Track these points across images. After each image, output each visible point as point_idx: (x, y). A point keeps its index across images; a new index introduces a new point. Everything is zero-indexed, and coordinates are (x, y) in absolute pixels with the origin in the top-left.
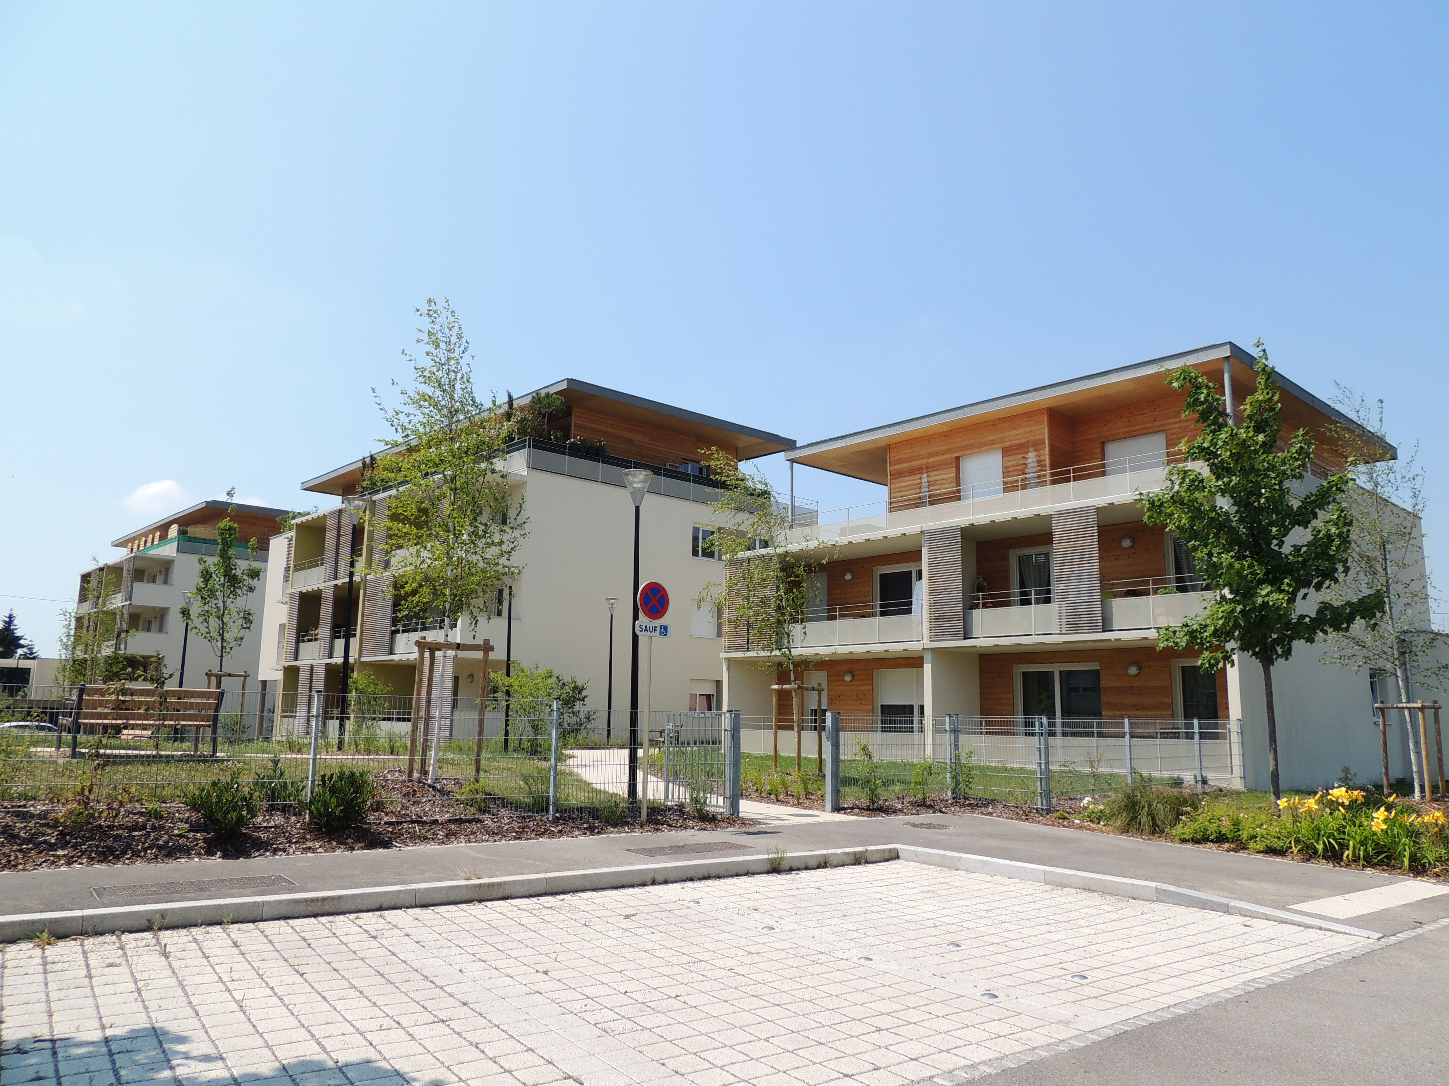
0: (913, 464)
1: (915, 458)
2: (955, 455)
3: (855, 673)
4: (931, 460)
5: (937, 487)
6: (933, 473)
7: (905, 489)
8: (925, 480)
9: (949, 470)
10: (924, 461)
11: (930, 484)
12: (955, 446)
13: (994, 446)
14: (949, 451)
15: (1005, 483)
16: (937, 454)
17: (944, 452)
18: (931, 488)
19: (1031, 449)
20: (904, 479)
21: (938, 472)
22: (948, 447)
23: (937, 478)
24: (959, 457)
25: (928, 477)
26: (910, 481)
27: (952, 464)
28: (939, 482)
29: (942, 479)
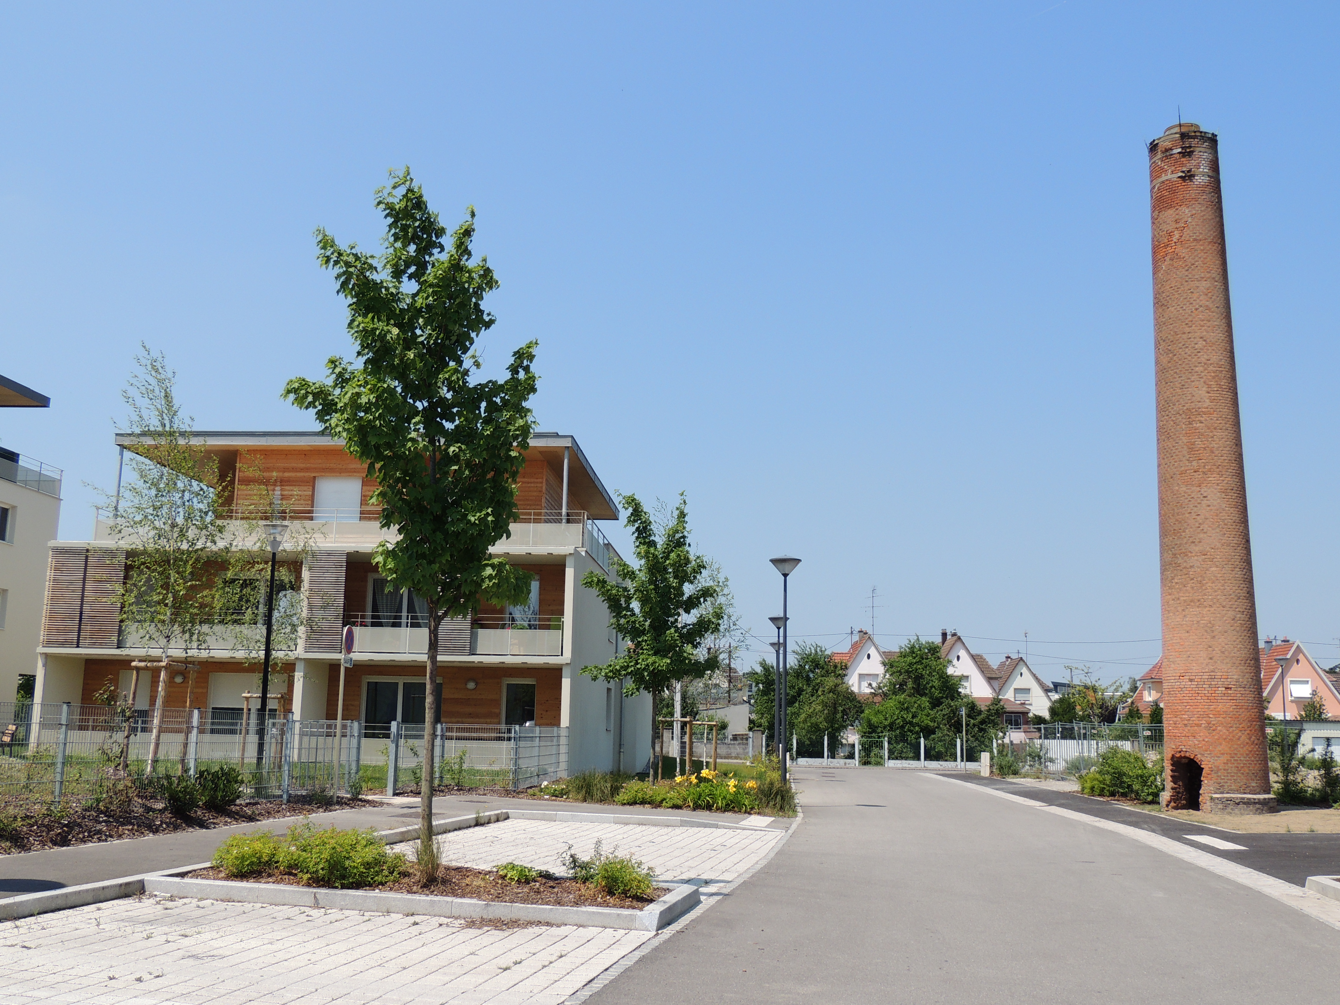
0: (266, 474)
1: (268, 469)
2: (313, 475)
5: (290, 502)
6: (287, 488)
8: (278, 492)
9: (305, 488)
10: (280, 474)
11: (283, 497)
12: (313, 466)
13: (354, 474)
14: (308, 470)
16: (294, 470)
17: (302, 470)
18: (284, 502)
20: (254, 487)
21: (291, 488)
22: (303, 466)
23: (290, 493)
24: (315, 477)
25: (281, 490)
26: (260, 490)
27: (309, 482)
28: (294, 497)
29: (297, 495)
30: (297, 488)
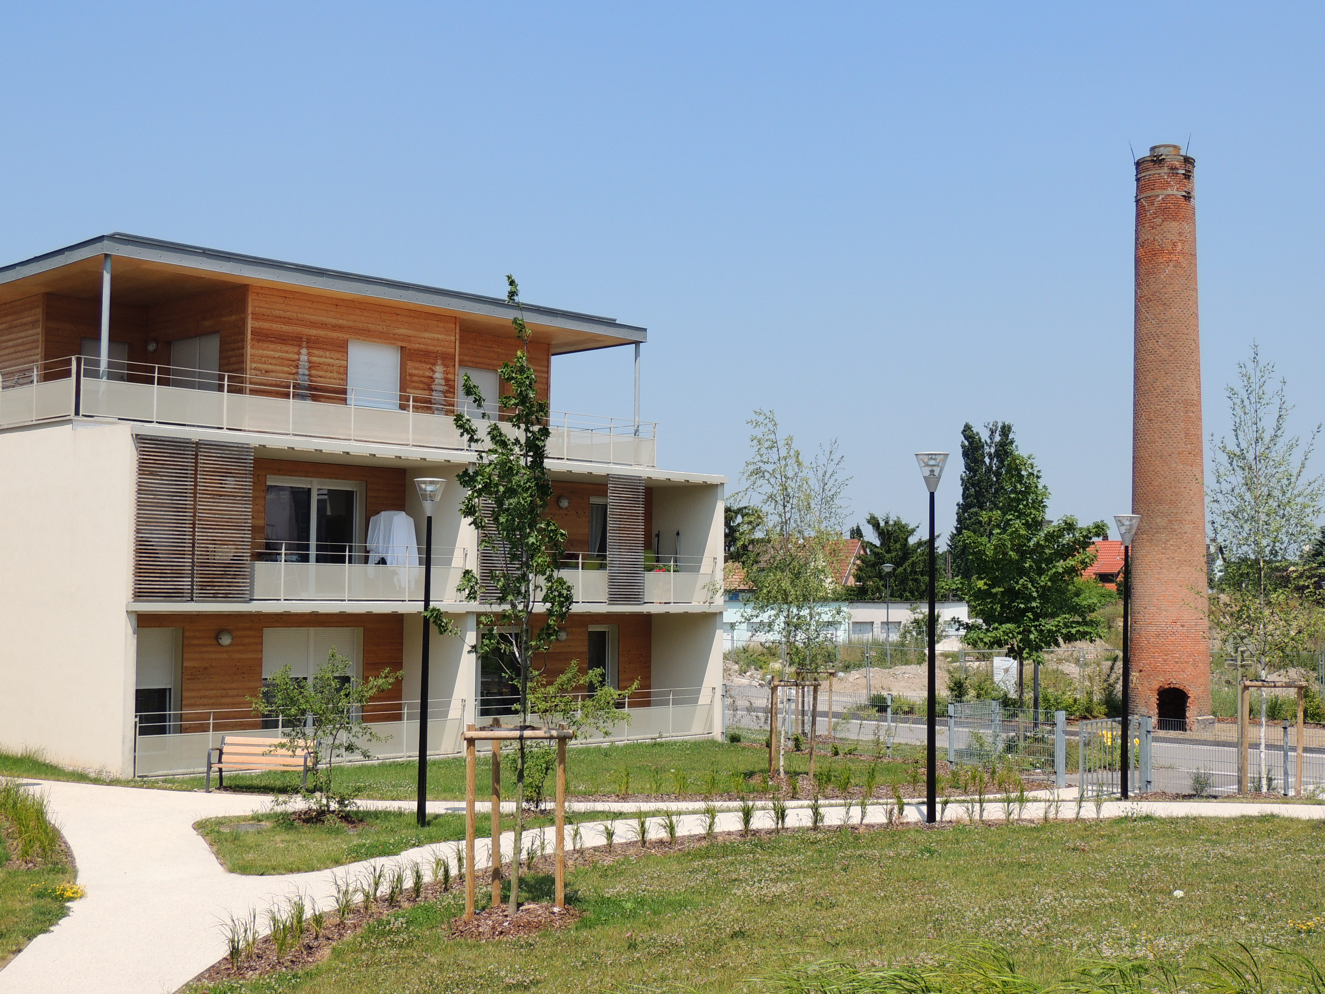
0: (286, 328)
1: (289, 321)
2: (346, 336)
3: (236, 634)
4: (314, 332)
5: (321, 373)
6: (316, 352)
7: (273, 361)
8: (304, 357)
9: (339, 355)
11: (312, 366)
12: (343, 323)
14: (340, 328)
15: (401, 397)
16: (323, 326)
17: (334, 328)
19: (439, 362)
21: (322, 353)
22: (334, 321)
23: (320, 360)
24: (348, 340)
25: (309, 354)
26: (281, 352)
27: (342, 347)
28: (324, 367)
29: (329, 365)
30: (328, 354)
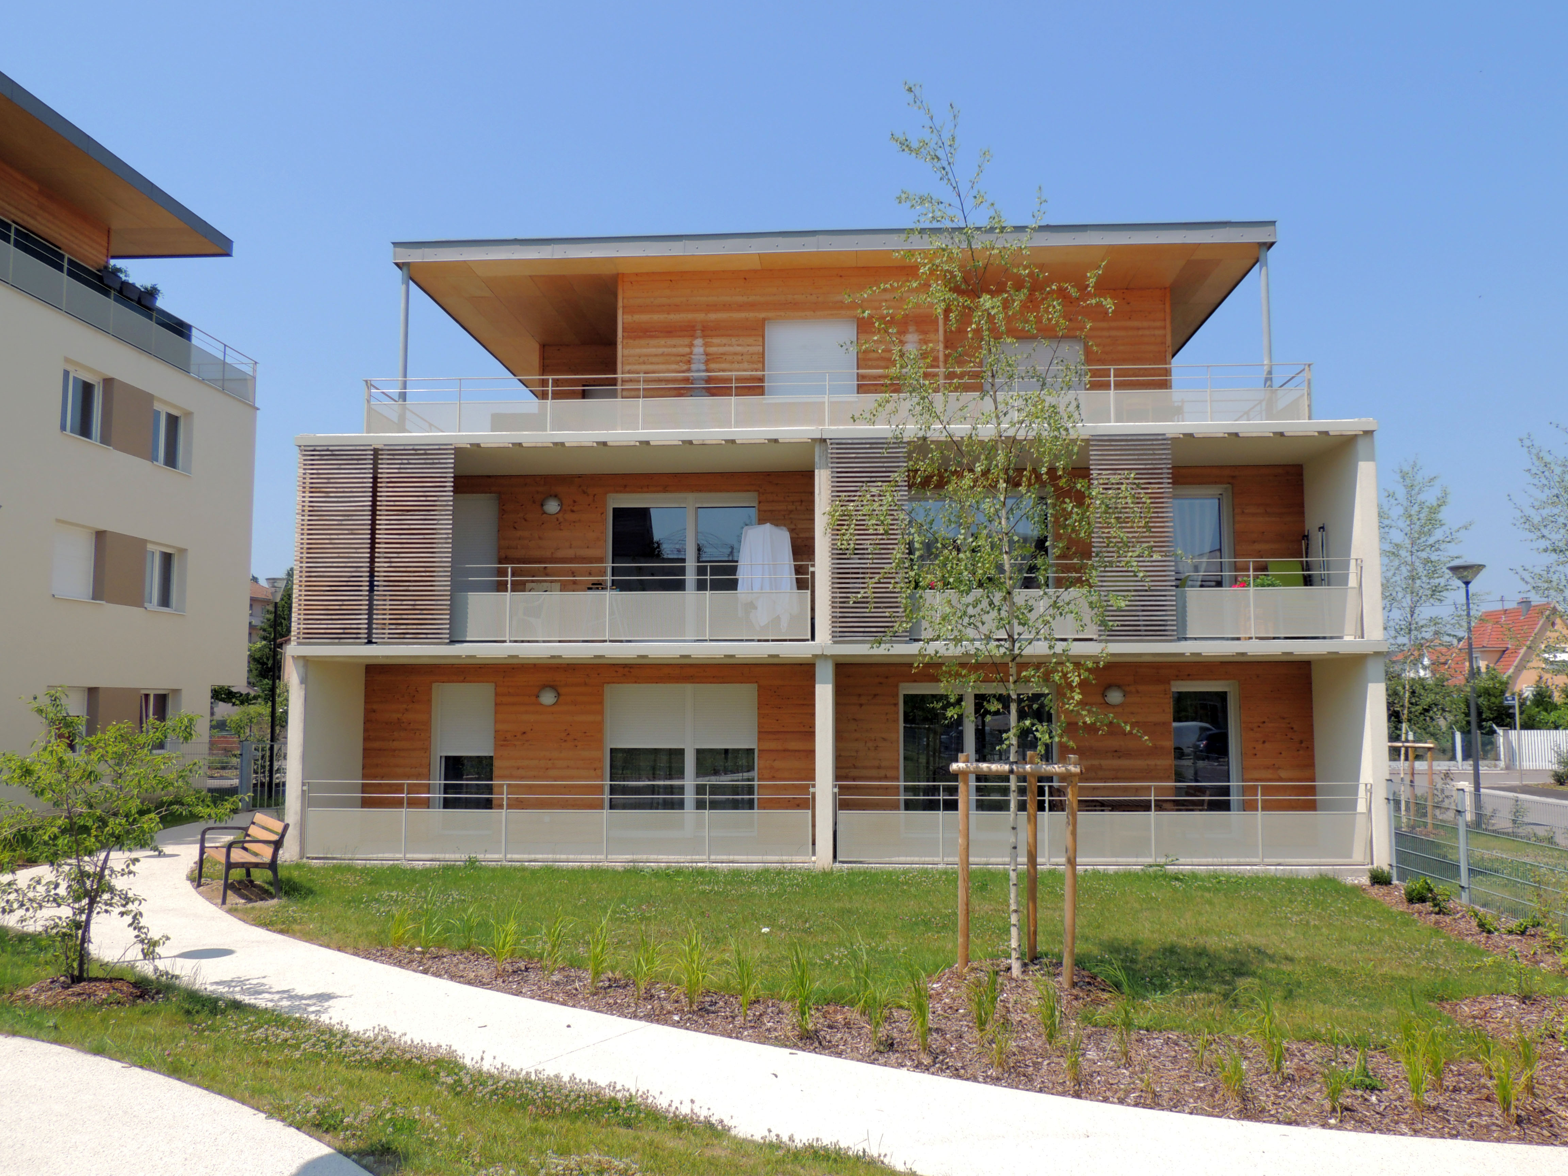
0: (674, 317)
1: (676, 308)
2: (762, 315)
3: (562, 691)
4: (713, 316)
5: (723, 366)
6: (716, 341)
7: (654, 360)
8: (699, 349)
9: (750, 340)
10: (700, 316)
11: (710, 358)
12: (758, 299)
13: (843, 312)
14: (752, 306)
15: (860, 377)
16: (728, 307)
17: (741, 307)
18: (713, 366)
19: (911, 329)
20: (653, 342)
21: (724, 340)
22: (744, 299)
23: (722, 350)
24: (764, 320)
25: (706, 345)
26: (665, 346)
27: (757, 330)
28: (729, 358)
29: (735, 354)
30: (734, 340)
